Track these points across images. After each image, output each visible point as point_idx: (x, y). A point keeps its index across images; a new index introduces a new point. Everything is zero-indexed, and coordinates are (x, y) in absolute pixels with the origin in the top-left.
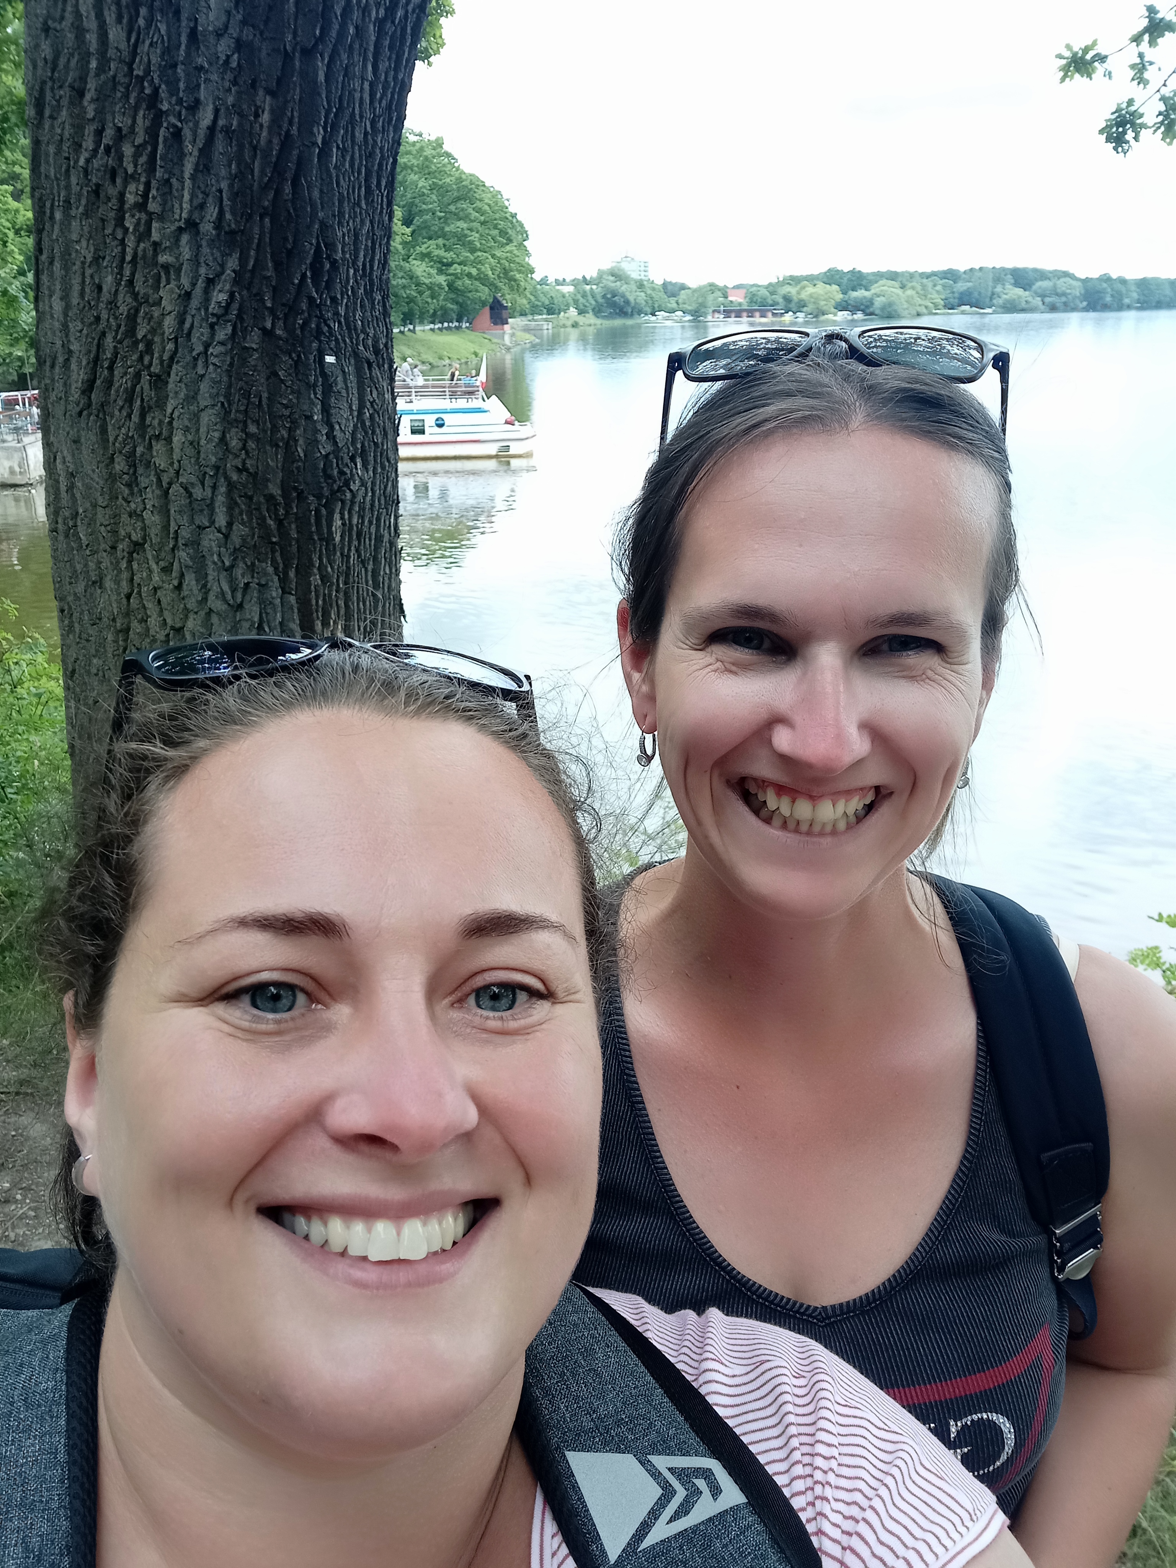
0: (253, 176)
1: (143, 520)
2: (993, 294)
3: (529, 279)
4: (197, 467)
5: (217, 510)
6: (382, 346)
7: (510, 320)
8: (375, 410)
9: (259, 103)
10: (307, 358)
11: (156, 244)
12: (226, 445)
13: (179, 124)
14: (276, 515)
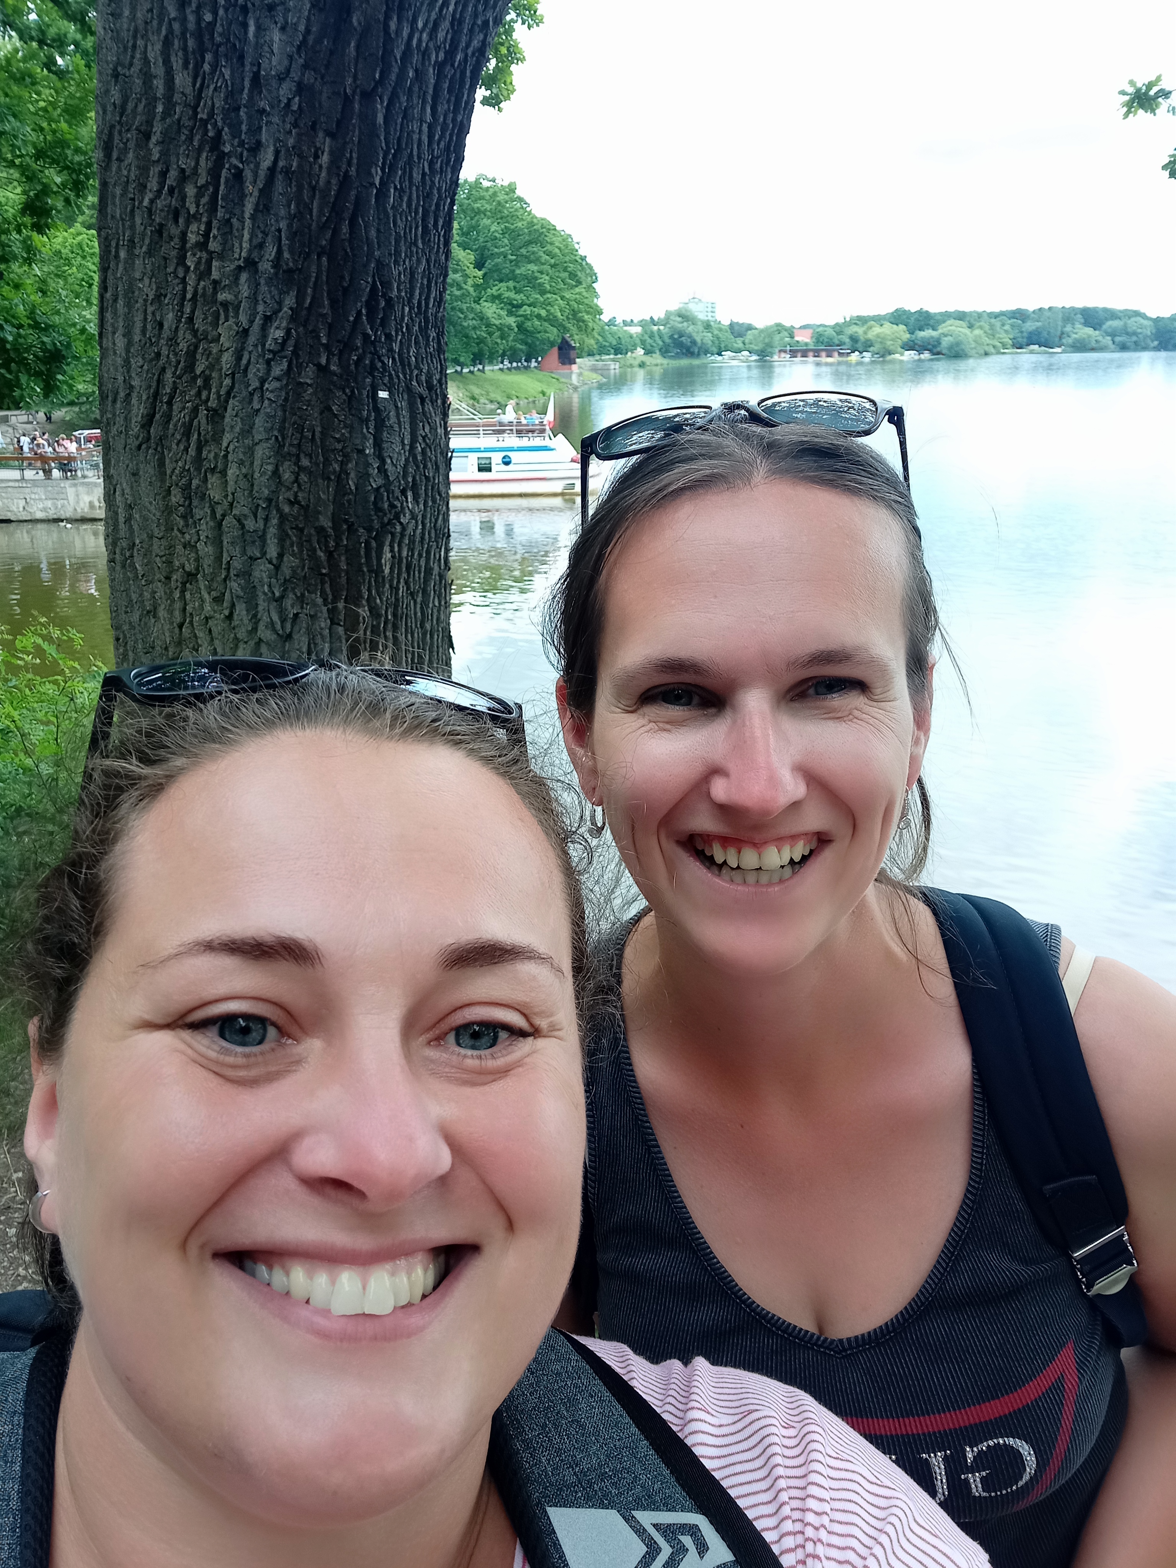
0: (311, 215)
1: (197, 552)
2: (1062, 333)
3: (597, 320)
4: (250, 499)
5: (269, 541)
6: (435, 382)
7: (578, 360)
8: (427, 444)
9: (318, 145)
10: (360, 393)
11: (215, 283)
12: (279, 477)
13: (241, 166)
14: (327, 546)
